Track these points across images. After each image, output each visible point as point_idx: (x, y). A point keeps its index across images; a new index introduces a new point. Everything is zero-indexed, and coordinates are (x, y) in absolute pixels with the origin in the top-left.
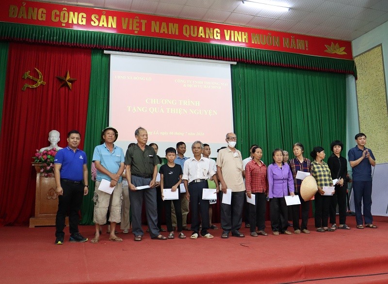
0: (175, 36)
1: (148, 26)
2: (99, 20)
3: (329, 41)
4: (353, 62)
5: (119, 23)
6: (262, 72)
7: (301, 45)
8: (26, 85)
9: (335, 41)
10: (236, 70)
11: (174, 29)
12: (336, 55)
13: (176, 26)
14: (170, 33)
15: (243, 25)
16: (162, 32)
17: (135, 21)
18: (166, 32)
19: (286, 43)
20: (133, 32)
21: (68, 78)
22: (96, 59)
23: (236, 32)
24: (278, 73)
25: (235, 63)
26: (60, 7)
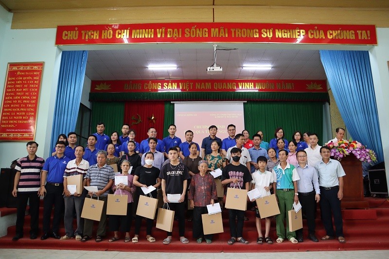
0: (209, 90)
1: (194, 86)
2: (168, 86)
3: (309, 82)
4: (328, 93)
5: (178, 86)
6: (263, 106)
7: (289, 86)
8: (133, 123)
9: (314, 81)
10: (247, 106)
11: (208, 86)
12: (314, 90)
13: (210, 84)
14: (206, 88)
15: (250, 78)
16: (202, 88)
17: (187, 84)
18: (204, 88)
19: (278, 86)
20: (186, 90)
21: (153, 118)
22: (167, 106)
23: (246, 83)
24: (274, 105)
25: (246, 102)
26: (148, 81)
